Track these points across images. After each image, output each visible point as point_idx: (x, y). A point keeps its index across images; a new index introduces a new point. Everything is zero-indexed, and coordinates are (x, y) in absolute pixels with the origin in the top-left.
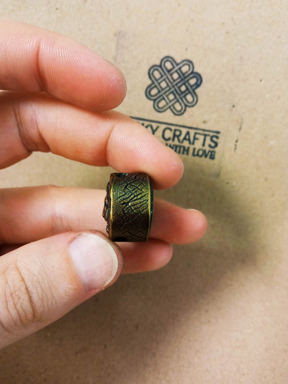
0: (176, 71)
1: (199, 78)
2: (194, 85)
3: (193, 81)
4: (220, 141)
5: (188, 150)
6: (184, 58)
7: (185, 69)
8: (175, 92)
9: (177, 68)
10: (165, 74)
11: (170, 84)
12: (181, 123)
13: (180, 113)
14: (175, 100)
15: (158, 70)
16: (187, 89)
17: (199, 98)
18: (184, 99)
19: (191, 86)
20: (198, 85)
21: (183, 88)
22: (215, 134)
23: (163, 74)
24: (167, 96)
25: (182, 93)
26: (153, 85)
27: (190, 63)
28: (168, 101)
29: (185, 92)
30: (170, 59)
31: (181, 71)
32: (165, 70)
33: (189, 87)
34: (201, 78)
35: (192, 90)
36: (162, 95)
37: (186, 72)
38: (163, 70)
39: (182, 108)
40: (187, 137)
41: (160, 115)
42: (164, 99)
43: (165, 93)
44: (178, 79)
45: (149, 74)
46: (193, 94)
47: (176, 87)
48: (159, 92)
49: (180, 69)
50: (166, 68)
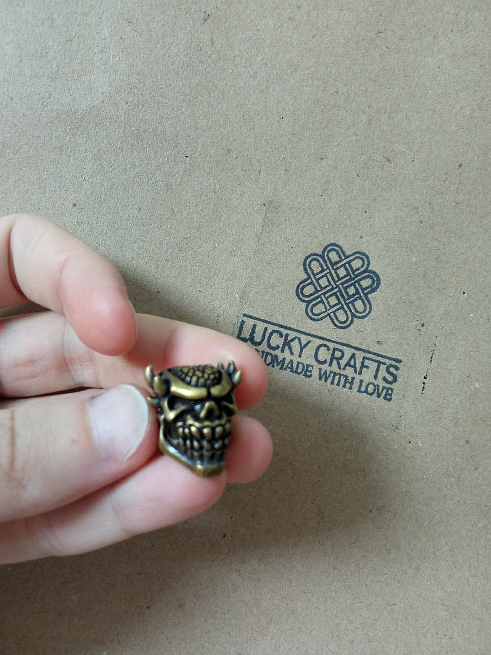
0: (344, 265)
1: (375, 278)
2: (367, 288)
3: (366, 283)
4: (401, 374)
5: (351, 383)
6: (358, 249)
7: (357, 264)
8: (338, 294)
9: (345, 261)
10: (328, 268)
11: (332, 282)
12: (344, 341)
13: (345, 325)
14: (339, 306)
15: (318, 261)
16: (357, 292)
17: (373, 307)
18: (350, 305)
19: (363, 290)
20: (373, 289)
21: (351, 291)
22: (393, 363)
23: (325, 268)
24: (327, 299)
25: (349, 297)
26: (309, 281)
27: (363, 256)
28: (328, 307)
29: (353, 295)
30: (337, 248)
31: (351, 267)
32: (328, 262)
33: (360, 290)
34: (378, 279)
35: (364, 295)
36: (319, 297)
37: (358, 269)
38: (325, 262)
39: (347, 319)
40: (352, 363)
41: (316, 324)
42: (322, 301)
43: (324, 294)
44: (345, 276)
45: (305, 265)
47: (340, 286)
48: (317, 291)
49: (349, 263)
50: (329, 259)
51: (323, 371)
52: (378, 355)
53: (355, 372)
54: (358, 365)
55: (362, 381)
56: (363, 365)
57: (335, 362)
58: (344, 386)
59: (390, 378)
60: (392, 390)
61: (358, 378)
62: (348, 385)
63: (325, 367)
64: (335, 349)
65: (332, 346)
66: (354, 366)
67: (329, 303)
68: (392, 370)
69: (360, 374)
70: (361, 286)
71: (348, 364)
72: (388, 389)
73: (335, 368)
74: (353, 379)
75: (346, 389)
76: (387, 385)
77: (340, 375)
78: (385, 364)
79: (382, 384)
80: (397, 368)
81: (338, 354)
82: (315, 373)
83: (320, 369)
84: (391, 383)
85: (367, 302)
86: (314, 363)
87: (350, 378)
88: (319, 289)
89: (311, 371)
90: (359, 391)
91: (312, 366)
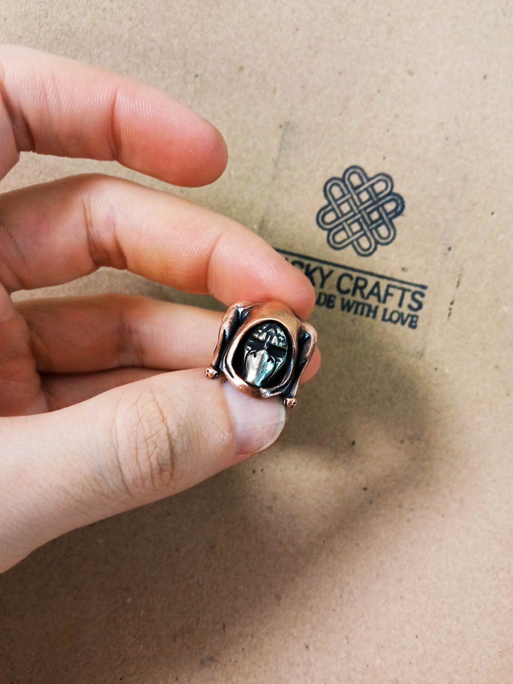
0: (366, 189)
1: (399, 201)
2: (391, 212)
3: (390, 207)
4: (427, 301)
5: (375, 312)
6: (380, 171)
7: (380, 187)
8: (361, 220)
9: (367, 185)
10: (349, 192)
12: (367, 269)
13: (367, 253)
14: (362, 233)
15: (339, 186)
16: (381, 217)
17: (398, 232)
19: (388, 214)
20: (398, 212)
21: (375, 216)
22: (418, 289)
23: (346, 192)
25: (373, 222)
26: (330, 208)
27: (387, 178)
28: (350, 234)
29: (377, 221)
30: (358, 171)
31: (374, 190)
32: (349, 187)
33: (384, 215)
34: (403, 202)
35: (388, 220)
36: (341, 224)
37: (382, 192)
38: (346, 186)
39: (370, 246)
40: (376, 291)
41: (337, 253)
43: (346, 220)
44: (368, 201)
45: (325, 190)
46: (390, 226)
47: (363, 212)
48: (338, 218)
49: (372, 186)
50: (351, 183)
51: (346, 301)
52: (402, 282)
53: (379, 300)
54: (382, 293)
55: (386, 310)
56: (387, 294)
58: (368, 315)
59: (415, 305)
60: (417, 317)
61: (382, 307)
62: (371, 314)
63: (348, 297)
64: (358, 279)
65: (355, 275)
66: (378, 295)
67: (351, 230)
68: (418, 297)
69: (384, 301)
70: (385, 210)
71: (371, 293)
72: (413, 316)
73: (358, 297)
74: (377, 308)
75: (370, 319)
76: (412, 313)
77: (364, 305)
78: (409, 290)
79: (406, 311)
80: (422, 295)
81: (361, 283)
82: (338, 303)
83: (343, 299)
84: (416, 310)
86: (336, 293)
87: (373, 307)
89: (333, 302)
91: (335, 297)
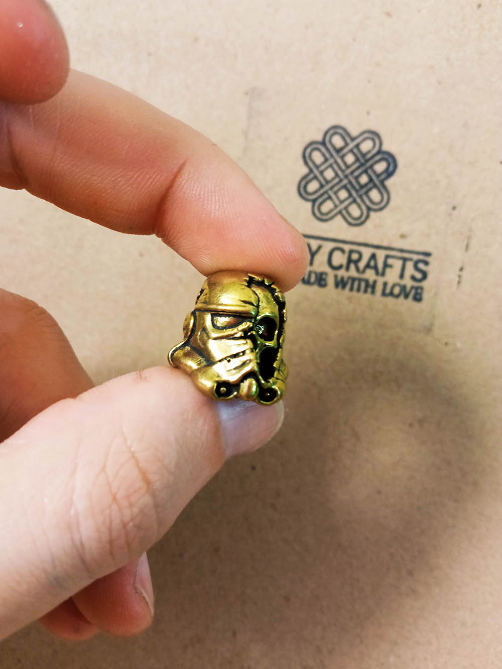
0: (351, 151)
1: (390, 160)
2: (382, 173)
3: (380, 167)
4: (432, 270)
5: (374, 287)
6: (365, 127)
7: (366, 146)
8: (349, 186)
9: (352, 145)
10: (332, 156)
12: (359, 240)
13: (359, 222)
14: (351, 200)
15: (319, 150)
16: (371, 180)
17: (393, 196)
18: (365, 198)
19: (378, 176)
20: (389, 173)
21: (364, 179)
22: (421, 257)
23: (328, 155)
25: (362, 187)
26: (311, 176)
27: (374, 135)
28: (337, 202)
29: (366, 185)
30: (340, 131)
31: (359, 150)
32: (332, 150)
33: (374, 178)
34: (394, 160)
35: (380, 182)
36: (326, 192)
37: (369, 152)
38: (328, 149)
39: (362, 214)
40: (372, 263)
41: (325, 225)
42: (330, 198)
43: (332, 188)
44: (354, 163)
45: (304, 157)
47: (351, 178)
48: (322, 186)
49: (357, 146)
50: (333, 146)
51: (339, 278)
52: (402, 251)
53: (377, 273)
54: (380, 265)
55: (385, 284)
56: (386, 265)
57: (352, 266)
58: (366, 291)
59: (419, 276)
60: (422, 288)
61: (380, 281)
62: (369, 290)
63: (342, 273)
64: (351, 252)
65: (347, 248)
66: (375, 268)
67: (338, 198)
68: (421, 266)
69: (383, 274)
70: (374, 172)
71: (368, 266)
72: (417, 288)
73: (353, 272)
74: (375, 282)
75: (368, 295)
76: (416, 284)
77: (360, 280)
78: (411, 259)
79: (408, 282)
80: (426, 263)
81: (355, 256)
82: (331, 281)
83: (336, 276)
84: (420, 281)
85: (383, 189)
86: (327, 269)
87: (371, 282)
88: (323, 182)
89: (325, 280)
90: (384, 294)
91: (326, 274)
